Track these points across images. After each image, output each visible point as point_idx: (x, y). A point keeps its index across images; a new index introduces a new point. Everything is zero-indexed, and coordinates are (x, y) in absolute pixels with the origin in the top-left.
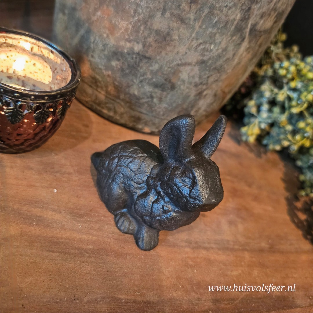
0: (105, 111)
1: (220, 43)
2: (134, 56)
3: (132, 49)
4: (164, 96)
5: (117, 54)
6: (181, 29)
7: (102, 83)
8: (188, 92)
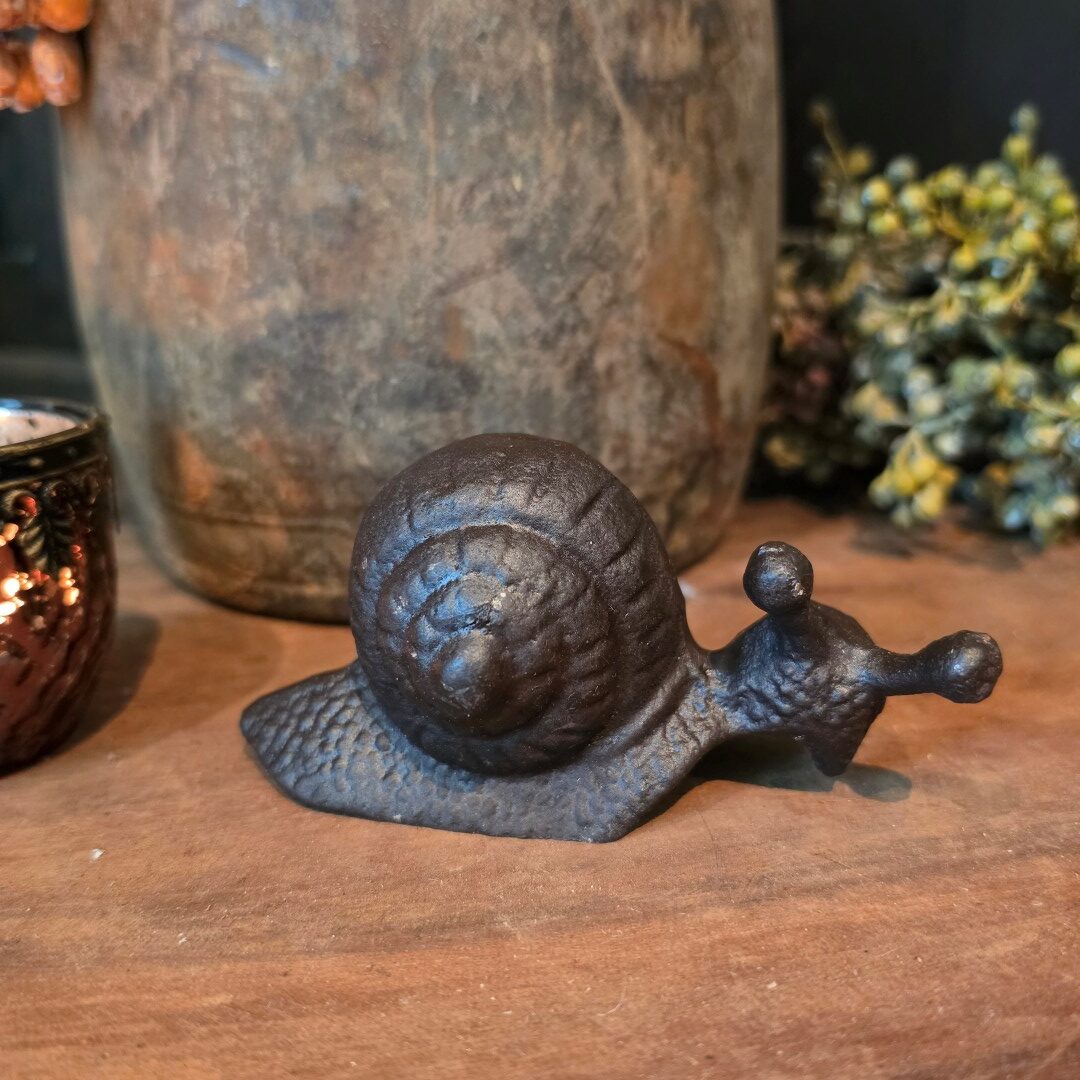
0: (312, 590)
1: (538, 161)
2: (295, 333)
3: (276, 314)
5: (245, 360)
6: (386, 173)
7: (255, 485)
8: (536, 379)
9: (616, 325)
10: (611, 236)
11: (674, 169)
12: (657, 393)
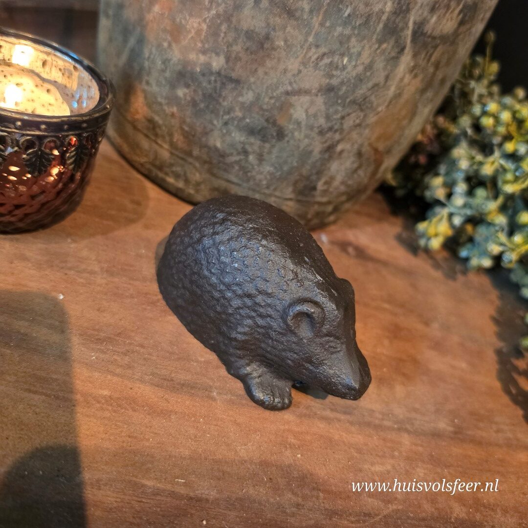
0: (171, 180)
1: (359, 54)
2: (213, 78)
3: (208, 65)
4: (266, 150)
5: (184, 76)
6: (289, 29)
7: (164, 128)
8: (308, 145)
9: (354, 135)
10: (373, 98)
11: (415, 76)
12: (355, 165)
